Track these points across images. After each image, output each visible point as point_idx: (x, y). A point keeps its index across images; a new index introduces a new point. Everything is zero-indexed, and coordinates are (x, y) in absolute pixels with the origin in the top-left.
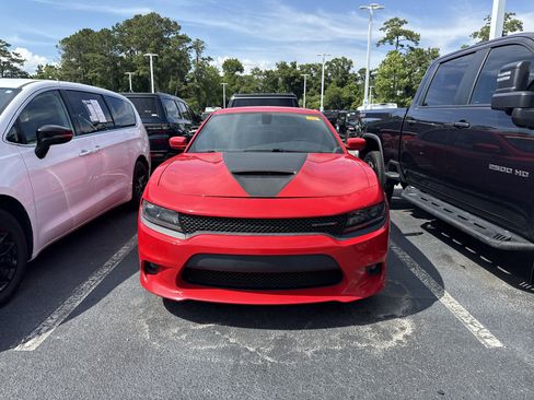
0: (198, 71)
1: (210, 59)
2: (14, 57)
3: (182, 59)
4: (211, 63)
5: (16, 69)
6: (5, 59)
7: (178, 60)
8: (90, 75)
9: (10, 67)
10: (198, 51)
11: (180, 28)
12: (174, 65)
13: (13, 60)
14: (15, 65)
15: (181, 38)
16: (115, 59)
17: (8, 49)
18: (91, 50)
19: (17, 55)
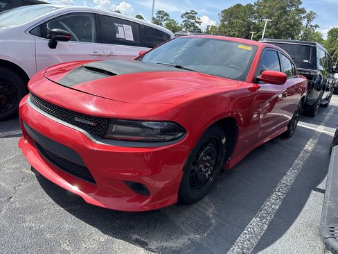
0: (305, 34)
1: (317, 26)
2: (197, 20)
3: (296, 25)
4: (317, 30)
5: (197, 27)
6: (193, 21)
7: (292, 26)
8: (232, 33)
9: (194, 26)
10: (309, 21)
11: (301, 3)
12: (288, 29)
13: (196, 22)
14: (197, 25)
15: (299, 10)
16: (250, 24)
17: (196, 16)
18: (238, 18)
19: (199, 19)
